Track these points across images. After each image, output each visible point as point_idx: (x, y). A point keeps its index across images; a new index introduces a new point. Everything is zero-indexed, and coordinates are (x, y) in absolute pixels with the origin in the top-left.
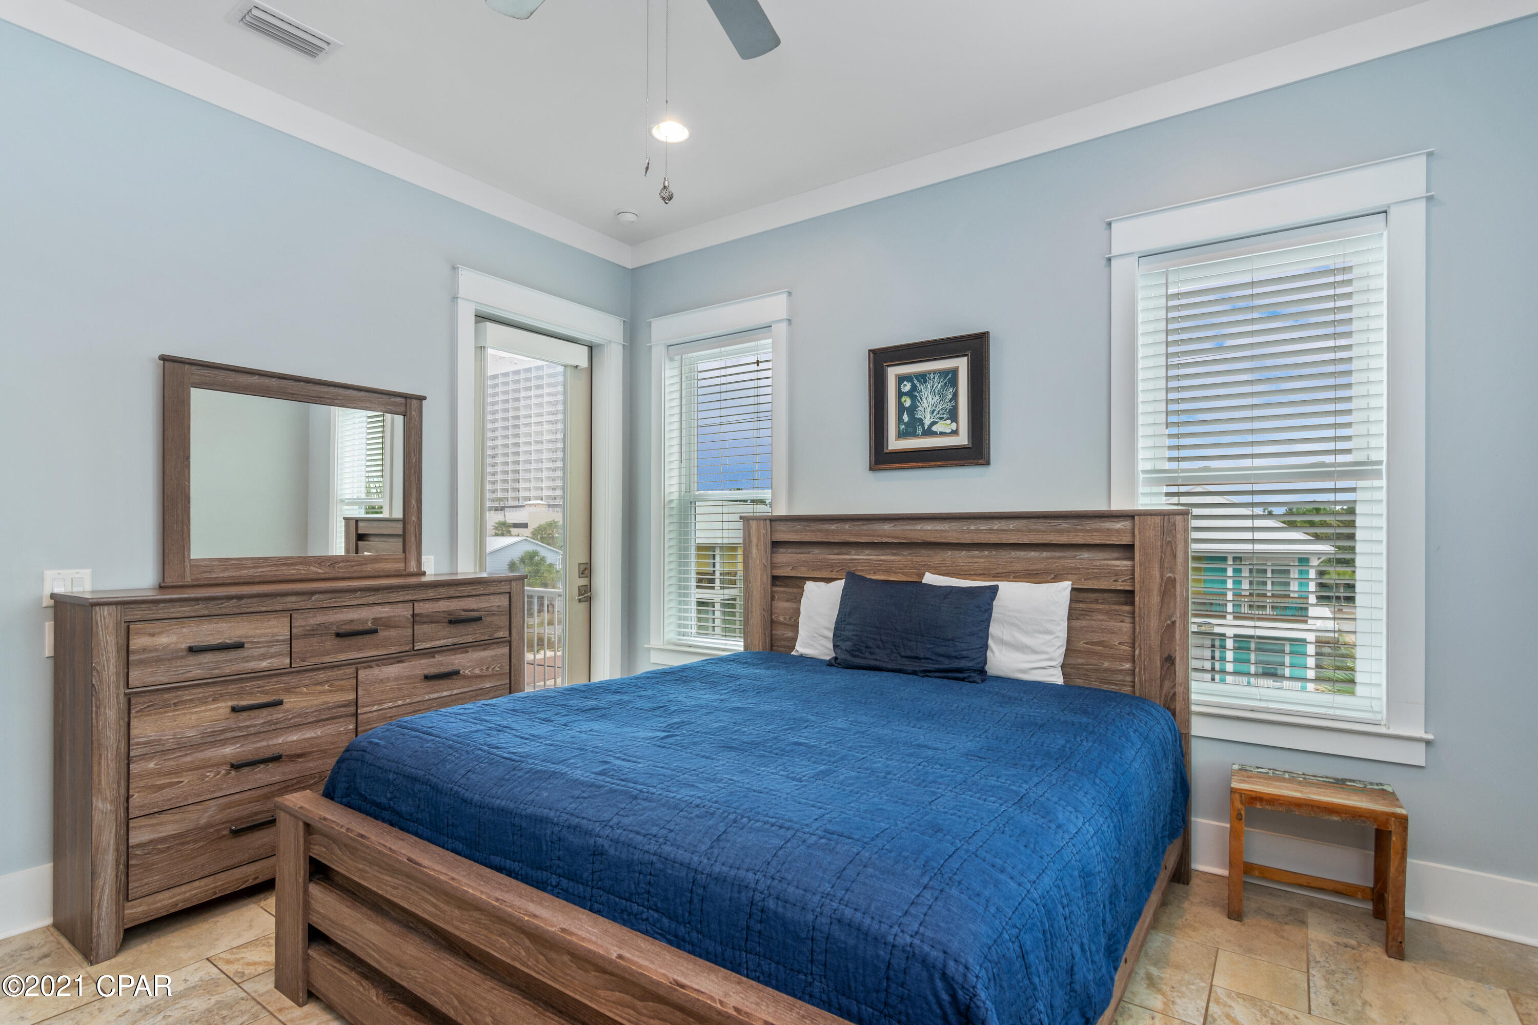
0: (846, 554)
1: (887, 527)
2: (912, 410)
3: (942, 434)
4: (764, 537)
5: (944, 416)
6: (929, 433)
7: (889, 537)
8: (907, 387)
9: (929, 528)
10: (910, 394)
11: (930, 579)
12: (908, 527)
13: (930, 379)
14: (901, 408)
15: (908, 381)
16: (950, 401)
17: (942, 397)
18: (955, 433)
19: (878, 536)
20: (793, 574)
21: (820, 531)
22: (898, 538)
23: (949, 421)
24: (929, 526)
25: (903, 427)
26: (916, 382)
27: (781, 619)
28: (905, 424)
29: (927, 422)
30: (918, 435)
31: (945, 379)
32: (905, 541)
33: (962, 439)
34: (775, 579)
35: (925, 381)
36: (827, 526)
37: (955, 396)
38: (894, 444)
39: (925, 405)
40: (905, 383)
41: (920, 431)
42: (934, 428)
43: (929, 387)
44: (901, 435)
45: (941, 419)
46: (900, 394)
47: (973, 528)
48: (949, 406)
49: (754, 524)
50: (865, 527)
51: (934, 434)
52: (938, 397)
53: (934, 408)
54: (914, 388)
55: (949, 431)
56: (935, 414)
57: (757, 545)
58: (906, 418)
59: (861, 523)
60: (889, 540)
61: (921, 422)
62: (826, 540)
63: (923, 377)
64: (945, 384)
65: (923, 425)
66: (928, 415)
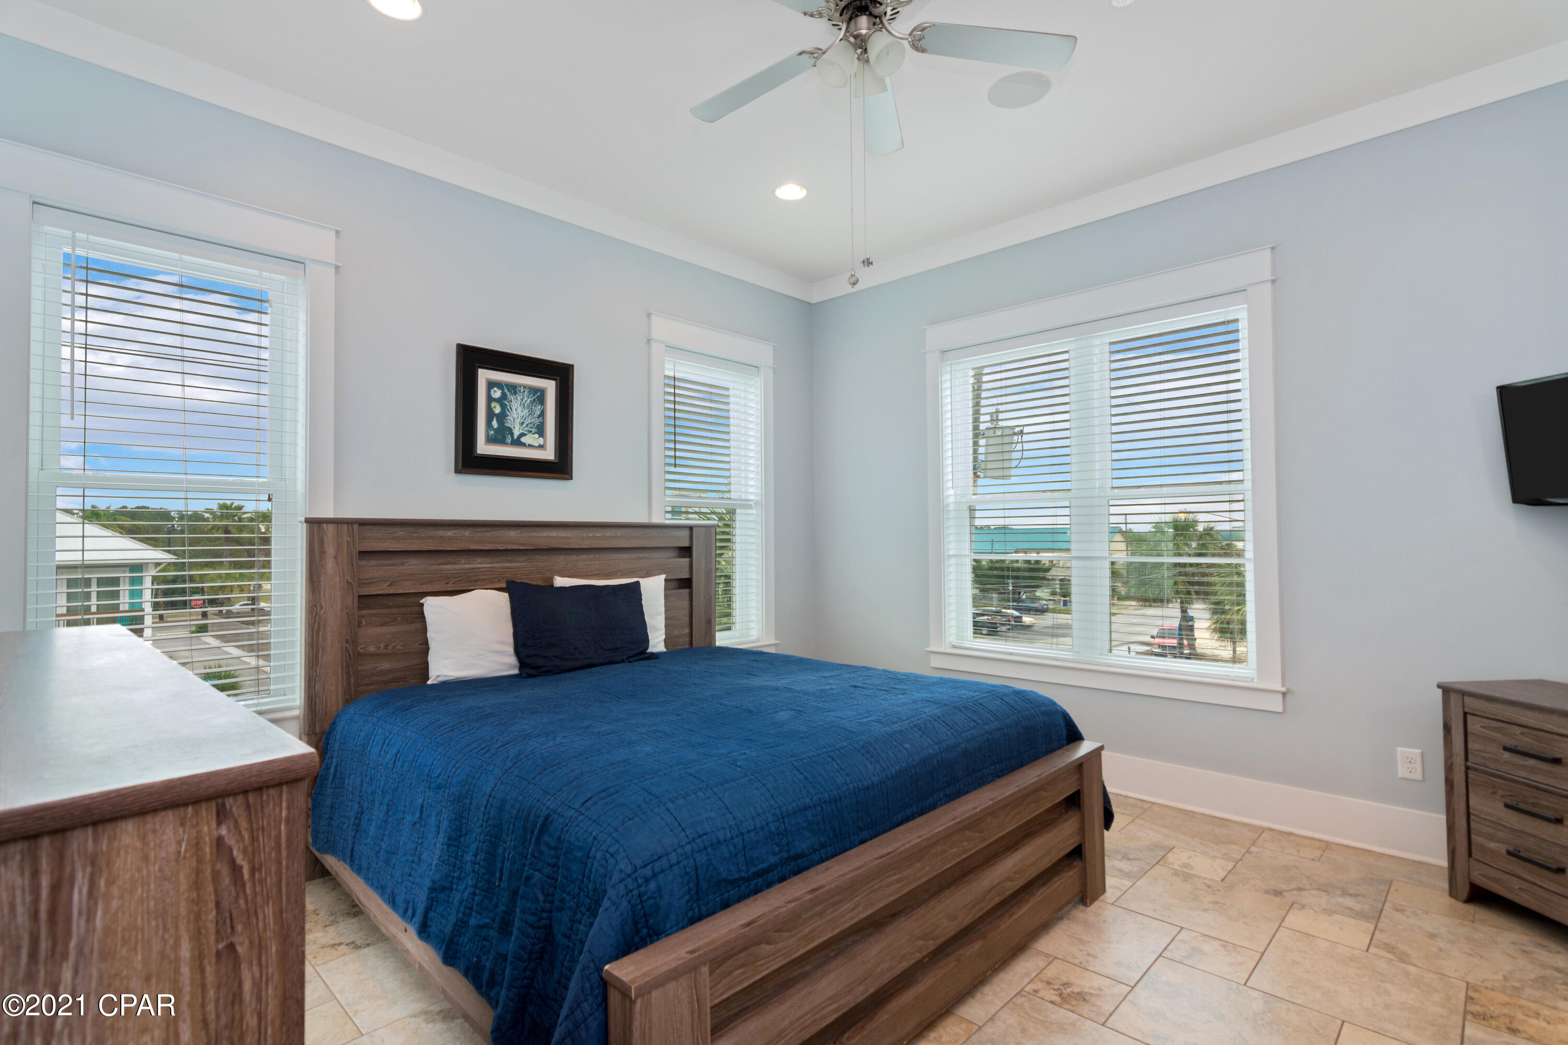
0: (454, 563)
1: (513, 534)
2: (502, 417)
3: (530, 446)
4: (348, 546)
5: (533, 430)
6: (517, 443)
7: (514, 544)
8: (497, 394)
9: (554, 535)
10: (502, 400)
11: (560, 582)
12: (534, 534)
13: (520, 391)
14: (490, 414)
15: (498, 388)
16: (539, 417)
17: (531, 413)
18: (541, 447)
19: (503, 543)
20: (391, 591)
21: (431, 538)
22: (524, 545)
23: (537, 436)
24: (554, 533)
25: (492, 432)
26: (506, 391)
27: (372, 649)
28: (494, 430)
29: (516, 433)
30: (507, 444)
31: (534, 395)
32: (531, 548)
33: (549, 454)
34: (364, 600)
35: (515, 393)
36: (441, 533)
37: (542, 414)
38: (483, 448)
39: (515, 416)
40: (495, 389)
41: (509, 440)
42: (523, 440)
43: (519, 398)
44: (490, 440)
45: (530, 432)
46: (490, 399)
47: (590, 535)
48: (537, 421)
49: (330, 530)
50: (488, 534)
51: (523, 445)
52: (527, 411)
53: (523, 420)
54: (504, 396)
55: (537, 445)
56: (524, 426)
57: (336, 557)
58: (495, 424)
59: (484, 529)
60: (515, 547)
61: (510, 431)
62: (441, 548)
63: (513, 388)
64: (534, 400)
65: (512, 434)
66: (517, 426)
